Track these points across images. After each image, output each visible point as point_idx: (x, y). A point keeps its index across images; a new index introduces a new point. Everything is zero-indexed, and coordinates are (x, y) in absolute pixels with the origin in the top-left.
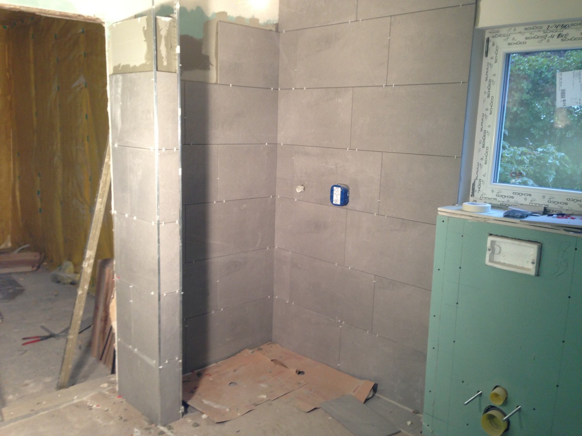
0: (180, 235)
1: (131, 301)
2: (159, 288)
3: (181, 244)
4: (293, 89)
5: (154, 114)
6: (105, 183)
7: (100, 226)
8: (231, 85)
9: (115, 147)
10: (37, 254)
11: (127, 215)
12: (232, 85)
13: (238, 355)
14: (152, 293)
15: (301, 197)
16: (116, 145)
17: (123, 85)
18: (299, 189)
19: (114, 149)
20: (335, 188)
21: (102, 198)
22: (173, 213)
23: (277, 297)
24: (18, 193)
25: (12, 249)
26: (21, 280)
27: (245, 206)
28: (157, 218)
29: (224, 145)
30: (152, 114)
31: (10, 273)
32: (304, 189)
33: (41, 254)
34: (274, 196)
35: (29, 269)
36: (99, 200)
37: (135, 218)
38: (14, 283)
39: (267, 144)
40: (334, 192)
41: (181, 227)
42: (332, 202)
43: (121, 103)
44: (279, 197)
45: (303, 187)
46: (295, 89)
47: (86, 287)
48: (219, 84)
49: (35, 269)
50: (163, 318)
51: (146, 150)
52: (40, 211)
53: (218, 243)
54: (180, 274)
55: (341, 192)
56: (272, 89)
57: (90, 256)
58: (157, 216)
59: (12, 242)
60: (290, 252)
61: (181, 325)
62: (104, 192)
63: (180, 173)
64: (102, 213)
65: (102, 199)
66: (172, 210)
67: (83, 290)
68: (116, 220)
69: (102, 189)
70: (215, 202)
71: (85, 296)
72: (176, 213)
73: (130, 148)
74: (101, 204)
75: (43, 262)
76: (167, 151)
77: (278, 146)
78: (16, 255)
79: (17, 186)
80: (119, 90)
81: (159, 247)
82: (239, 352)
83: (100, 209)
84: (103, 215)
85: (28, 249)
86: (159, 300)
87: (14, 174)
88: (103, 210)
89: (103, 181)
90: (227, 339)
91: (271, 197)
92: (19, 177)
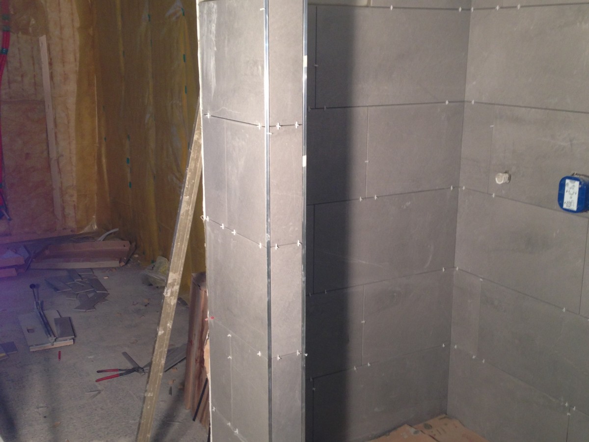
0: (303, 263)
1: (230, 357)
2: (269, 348)
3: (304, 279)
4: (498, 8)
5: (263, 68)
6: (194, 174)
7: (187, 236)
8: (392, 7)
9: (207, 118)
10: (127, 243)
11: (223, 227)
12: (394, 8)
13: (393, 433)
14: (259, 354)
15: (504, 192)
16: (208, 116)
17: (219, 18)
18: (501, 179)
19: (205, 120)
20: (567, 181)
21: (190, 195)
22: (291, 229)
23: (456, 347)
24: (104, 160)
25: (97, 234)
26: (104, 279)
27: (408, 204)
28: (267, 236)
29: (378, 108)
30: (260, 68)
31: (92, 269)
32: (510, 178)
33: (131, 243)
34: (456, 187)
35: (115, 264)
36: (185, 198)
37: (234, 232)
38: (96, 284)
39: (447, 102)
40: (567, 188)
41: (304, 251)
42: (561, 205)
43: (215, 49)
44: (464, 188)
45: (507, 176)
46: (501, 8)
47: (169, 325)
48: (373, 7)
49: (123, 264)
50: (276, 394)
51: (251, 126)
52: (130, 186)
53: (364, 262)
54: (302, 326)
55: (580, 189)
56: (460, 9)
57: (175, 280)
58: (266, 234)
59: (98, 225)
60: (481, 280)
61: (304, 404)
62: (193, 186)
63: (304, 164)
64: (190, 218)
65: (191, 197)
66: (291, 224)
67: (165, 329)
68: (208, 230)
69: (189, 182)
70: (361, 199)
71: (167, 337)
72: (297, 229)
73: (228, 121)
74: (188, 203)
75: (133, 254)
76: (283, 127)
77: (465, 106)
78: (101, 244)
79: (103, 150)
80: (213, 28)
81: (269, 284)
82: (395, 429)
83: (187, 211)
84: (191, 220)
85: (116, 236)
86: (270, 366)
87: (100, 133)
88: (191, 213)
89: (191, 170)
90: (376, 409)
91: (452, 188)
92: (105, 139)
